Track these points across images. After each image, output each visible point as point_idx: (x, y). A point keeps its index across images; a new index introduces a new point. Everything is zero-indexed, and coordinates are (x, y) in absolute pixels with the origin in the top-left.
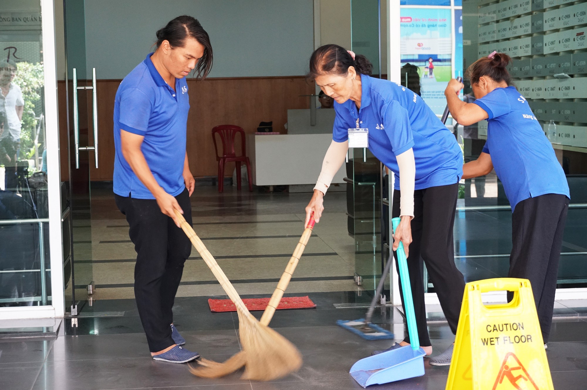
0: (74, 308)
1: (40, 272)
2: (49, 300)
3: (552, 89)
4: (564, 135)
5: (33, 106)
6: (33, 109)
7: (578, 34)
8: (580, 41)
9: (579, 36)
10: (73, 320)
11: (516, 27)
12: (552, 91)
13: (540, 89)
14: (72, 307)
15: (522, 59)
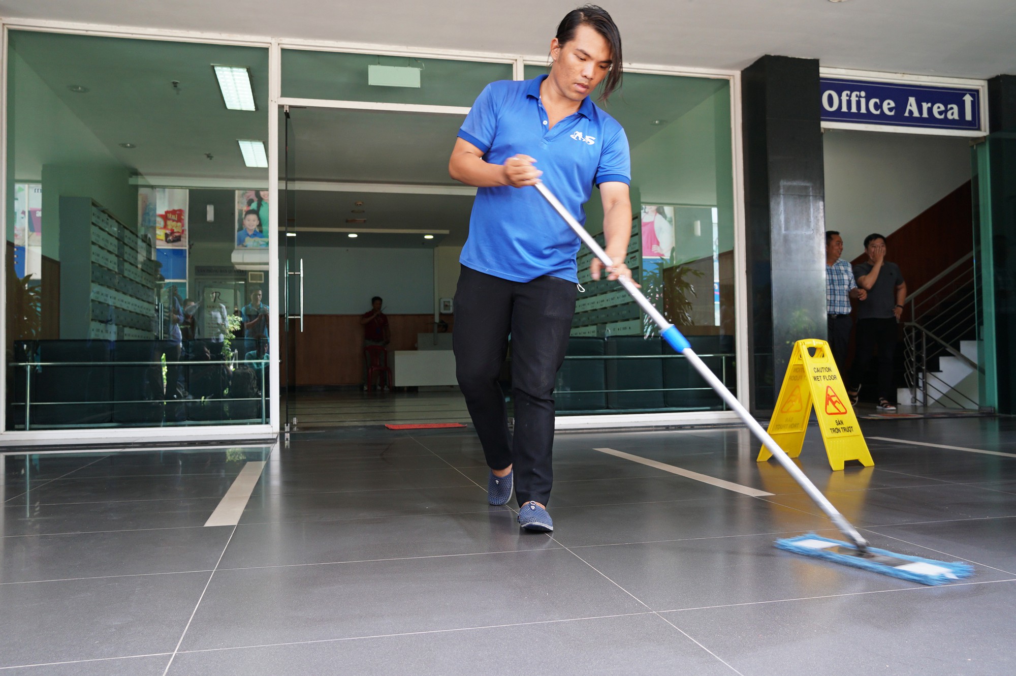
0: (287, 425)
1: (261, 400)
2: (267, 421)
3: (612, 299)
4: (622, 329)
5: (230, 343)
6: (230, 345)
7: (632, 258)
8: (633, 262)
9: (632, 260)
10: (286, 434)
11: (584, 263)
12: (613, 301)
13: (603, 301)
14: (286, 424)
15: (589, 283)
